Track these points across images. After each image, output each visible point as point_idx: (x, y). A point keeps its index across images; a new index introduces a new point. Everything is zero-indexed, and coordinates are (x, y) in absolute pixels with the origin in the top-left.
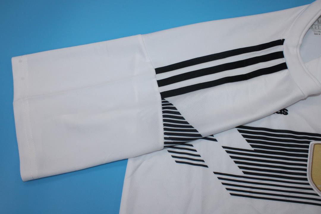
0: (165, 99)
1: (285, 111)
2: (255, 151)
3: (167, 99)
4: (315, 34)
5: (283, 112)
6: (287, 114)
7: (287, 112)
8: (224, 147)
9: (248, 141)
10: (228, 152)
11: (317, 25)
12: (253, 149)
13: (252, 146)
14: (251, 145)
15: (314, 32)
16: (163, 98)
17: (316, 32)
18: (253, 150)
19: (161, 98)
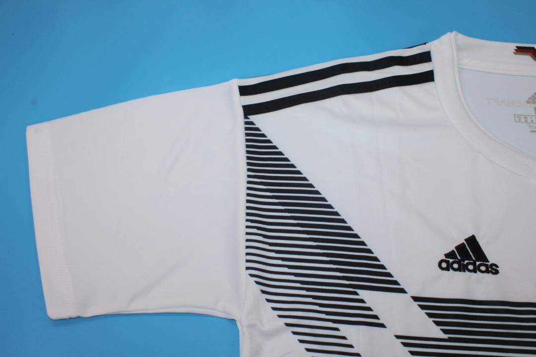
0: (249, 119)
1: (494, 267)
2: (450, 340)
3: (252, 118)
4: (532, 131)
5: (490, 269)
6: (497, 272)
7: (498, 269)
8: (398, 337)
9: (437, 323)
10: (405, 345)
11: (533, 116)
12: (446, 336)
13: (445, 332)
14: (443, 330)
15: (530, 128)
16: (246, 117)
17: (533, 128)
18: (447, 338)
19: (244, 115)
